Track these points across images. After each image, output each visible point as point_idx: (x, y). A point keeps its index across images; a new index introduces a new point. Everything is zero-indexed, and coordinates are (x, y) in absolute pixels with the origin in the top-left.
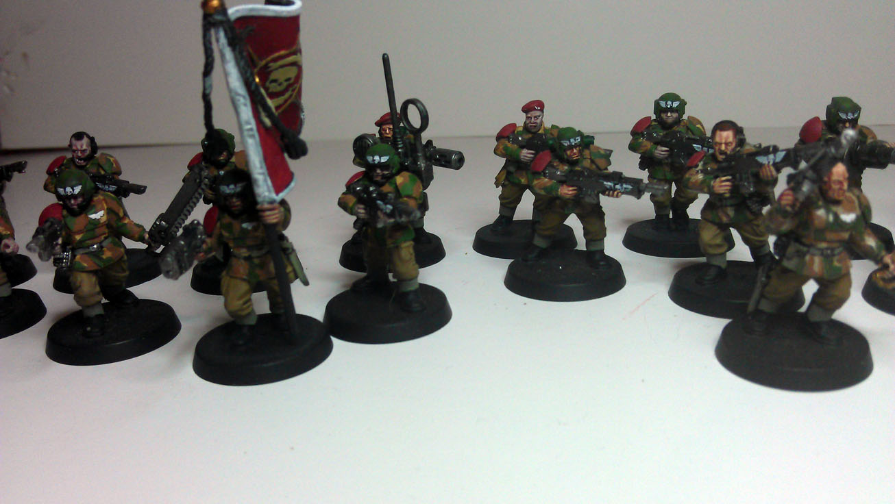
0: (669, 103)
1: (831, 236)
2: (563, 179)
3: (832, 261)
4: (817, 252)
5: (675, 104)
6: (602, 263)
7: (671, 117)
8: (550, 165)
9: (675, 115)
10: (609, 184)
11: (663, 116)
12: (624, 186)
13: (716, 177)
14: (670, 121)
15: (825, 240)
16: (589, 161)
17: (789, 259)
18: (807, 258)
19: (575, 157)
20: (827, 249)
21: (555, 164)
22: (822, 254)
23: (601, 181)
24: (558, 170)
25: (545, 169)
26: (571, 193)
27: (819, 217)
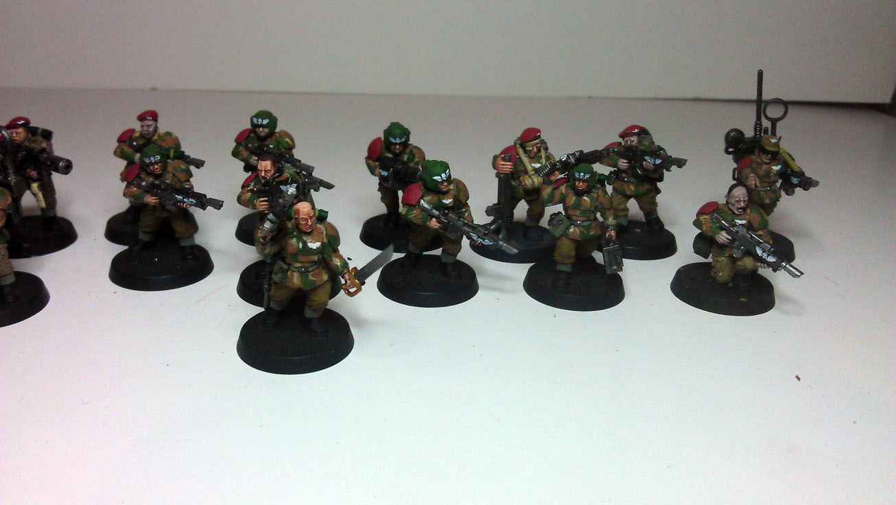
0: (260, 120)
1: (301, 258)
2: (147, 189)
3: (308, 277)
4: (294, 269)
5: (265, 122)
6: (190, 257)
7: (263, 132)
8: (138, 176)
9: (267, 130)
10: (179, 197)
11: (257, 130)
12: (190, 200)
13: (259, 197)
14: (263, 134)
15: (297, 261)
16: (172, 175)
17: (276, 274)
18: (289, 273)
19: (158, 172)
20: (302, 267)
21: (142, 176)
22: (299, 271)
23: (174, 194)
24: (143, 180)
25: (134, 179)
26: (153, 201)
27: (292, 245)
